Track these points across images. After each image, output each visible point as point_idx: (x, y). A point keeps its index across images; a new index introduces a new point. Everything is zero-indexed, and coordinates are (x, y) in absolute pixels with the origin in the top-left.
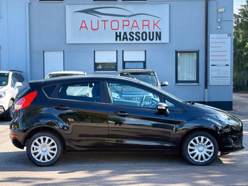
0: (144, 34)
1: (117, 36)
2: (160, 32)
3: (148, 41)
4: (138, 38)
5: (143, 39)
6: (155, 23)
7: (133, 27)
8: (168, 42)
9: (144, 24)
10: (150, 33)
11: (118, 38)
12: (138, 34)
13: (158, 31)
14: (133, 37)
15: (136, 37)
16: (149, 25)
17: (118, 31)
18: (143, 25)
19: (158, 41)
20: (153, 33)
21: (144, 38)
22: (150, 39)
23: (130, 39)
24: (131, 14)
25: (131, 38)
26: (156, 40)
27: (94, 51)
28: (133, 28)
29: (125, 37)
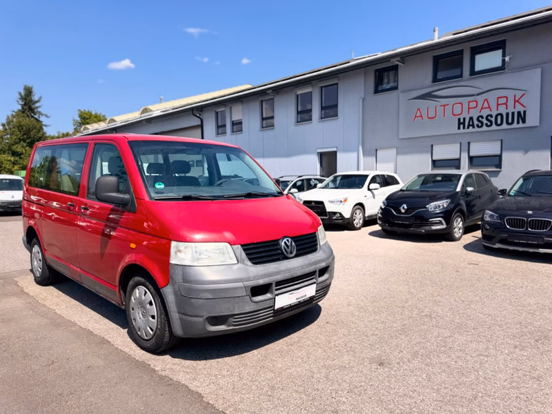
0: (499, 117)
1: (459, 124)
2: (525, 112)
3: (505, 126)
4: (489, 124)
5: (497, 124)
6: (517, 99)
7: (482, 108)
8: (538, 125)
9: (499, 103)
10: (507, 114)
11: (462, 126)
12: (489, 118)
13: (522, 109)
14: (482, 123)
15: (487, 122)
16: (508, 104)
17: (462, 117)
18: (498, 105)
19: (521, 125)
20: (513, 113)
21: (499, 122)
22: (508, 123)
23: (478, 126)
24: (480, 91)
25: (480, 125)
26: (518, 123)
27: (432, 146)
28: (483, 110)
29: (471, 123)
